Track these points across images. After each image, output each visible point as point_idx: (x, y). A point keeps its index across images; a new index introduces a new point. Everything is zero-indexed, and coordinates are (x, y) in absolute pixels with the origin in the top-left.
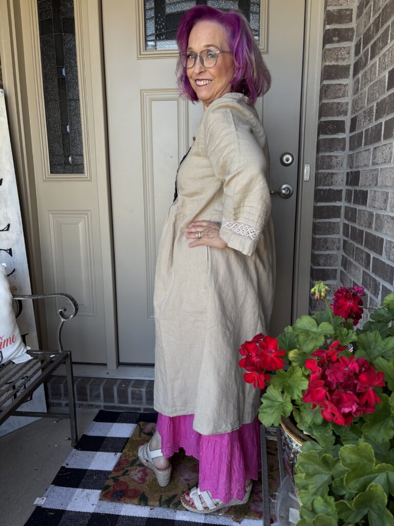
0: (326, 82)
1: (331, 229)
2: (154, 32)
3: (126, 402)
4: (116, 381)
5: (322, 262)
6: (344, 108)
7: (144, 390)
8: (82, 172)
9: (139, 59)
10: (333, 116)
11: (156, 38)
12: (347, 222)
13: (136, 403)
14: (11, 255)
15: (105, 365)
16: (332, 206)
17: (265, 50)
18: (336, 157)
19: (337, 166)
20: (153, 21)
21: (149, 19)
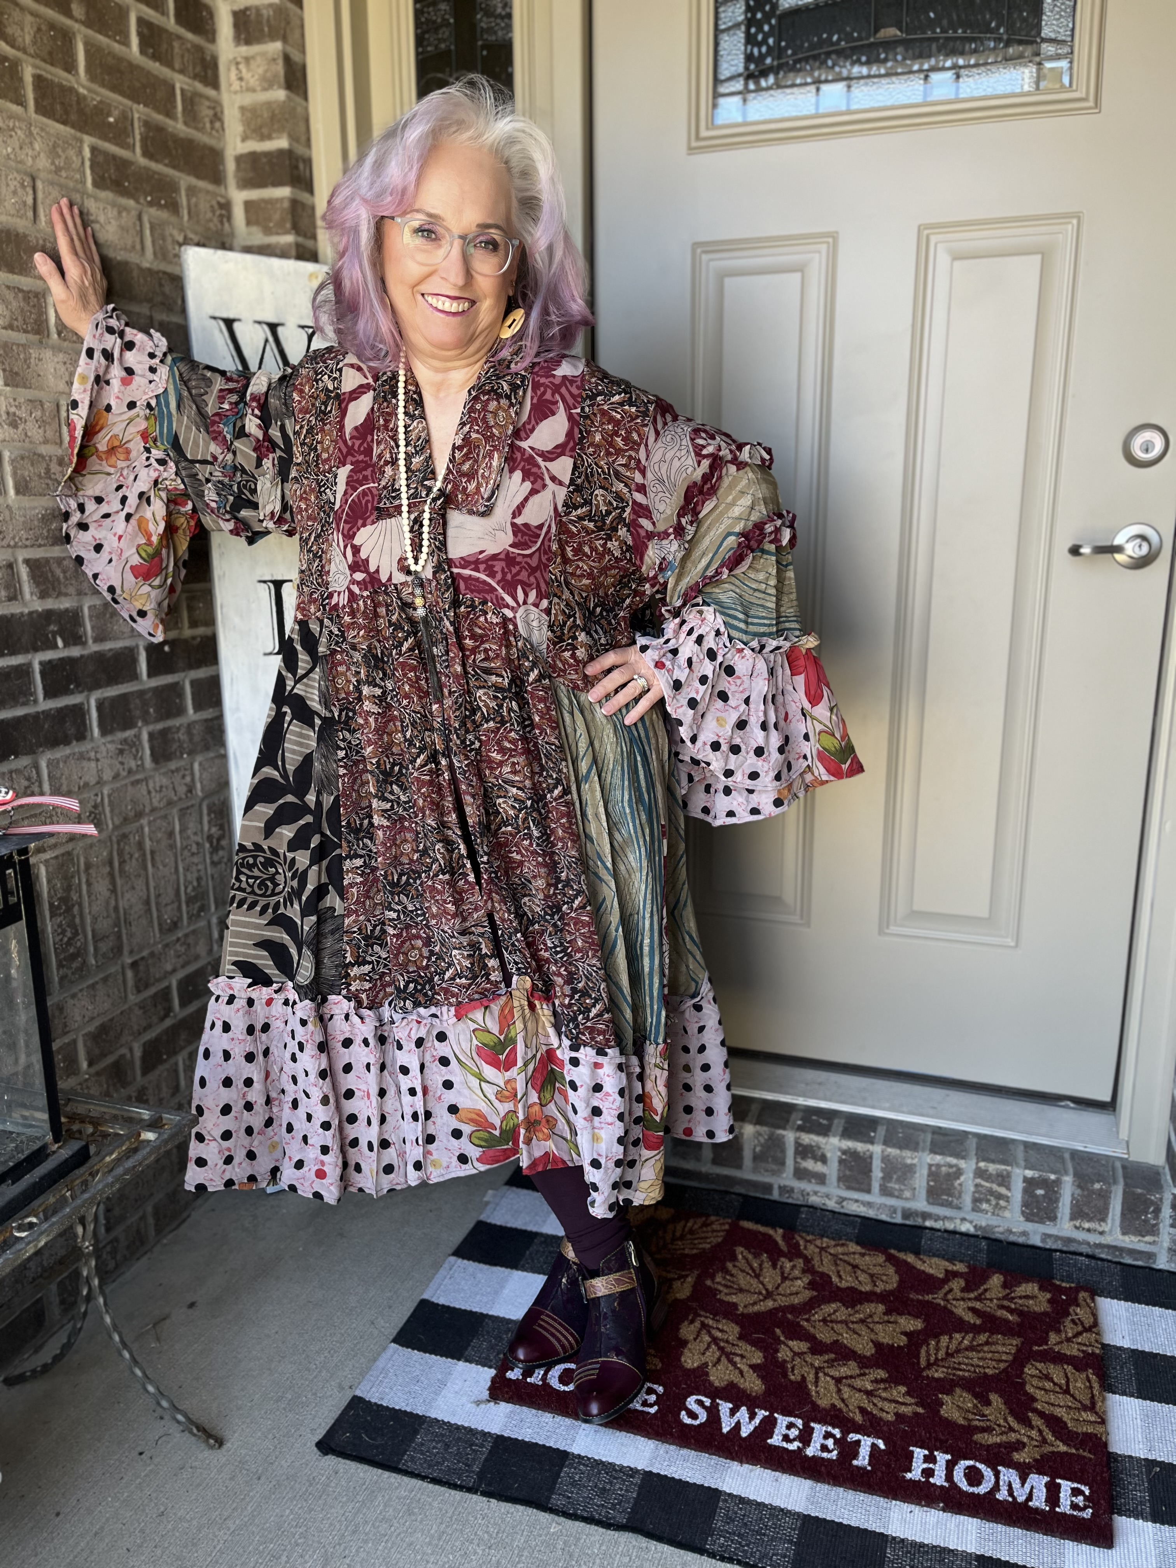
2: (741, 69)
9: (691, 150)
11: (746, 85)
17: (1091, 104)
20: (741, 35)
21: (728, 29)
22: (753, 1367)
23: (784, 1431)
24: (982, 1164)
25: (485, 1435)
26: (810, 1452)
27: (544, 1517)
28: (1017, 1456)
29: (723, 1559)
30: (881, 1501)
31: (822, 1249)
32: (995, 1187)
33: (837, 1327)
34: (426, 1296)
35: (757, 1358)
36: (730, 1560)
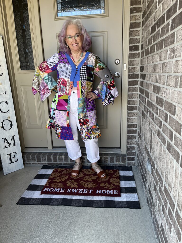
0: (131, 30)
1: (135, 90)
2: (61, 9)
3: (56, 161)
4: (52, 154)
5: (131, 103)
6: (139, 40)
7: (63, 156)
8: (34, 69)
9: (55, 20)
10: (134, 44)
11: (62, 11)
12: (140, 87)
13: (60, 162)
14: (7, 104)
15: (47, 148)
16: (135, 81)
17: (107, 16)
18: (136, 60)
19: (136, 64)
20: (60, 4)
21: (59, 3)
22: (76, 185)
23: (81, 191)
24: (105, 157)
25: (40, 198)
26: (84, 193)
27: (49, 206)
28: (110, 189)
29: (73, 206)
30: (93, 197)
31: (85, 170)
32: (106, 159)
33: (87, 179)
34: (31, 184)
35: (77, 184)
36: (74, 206)
